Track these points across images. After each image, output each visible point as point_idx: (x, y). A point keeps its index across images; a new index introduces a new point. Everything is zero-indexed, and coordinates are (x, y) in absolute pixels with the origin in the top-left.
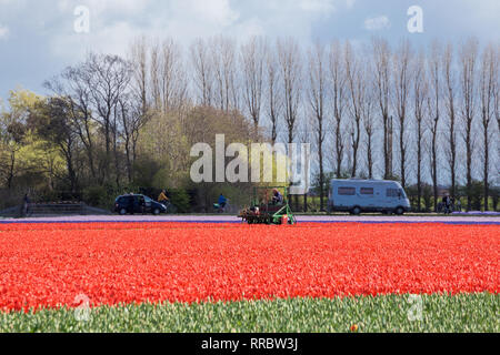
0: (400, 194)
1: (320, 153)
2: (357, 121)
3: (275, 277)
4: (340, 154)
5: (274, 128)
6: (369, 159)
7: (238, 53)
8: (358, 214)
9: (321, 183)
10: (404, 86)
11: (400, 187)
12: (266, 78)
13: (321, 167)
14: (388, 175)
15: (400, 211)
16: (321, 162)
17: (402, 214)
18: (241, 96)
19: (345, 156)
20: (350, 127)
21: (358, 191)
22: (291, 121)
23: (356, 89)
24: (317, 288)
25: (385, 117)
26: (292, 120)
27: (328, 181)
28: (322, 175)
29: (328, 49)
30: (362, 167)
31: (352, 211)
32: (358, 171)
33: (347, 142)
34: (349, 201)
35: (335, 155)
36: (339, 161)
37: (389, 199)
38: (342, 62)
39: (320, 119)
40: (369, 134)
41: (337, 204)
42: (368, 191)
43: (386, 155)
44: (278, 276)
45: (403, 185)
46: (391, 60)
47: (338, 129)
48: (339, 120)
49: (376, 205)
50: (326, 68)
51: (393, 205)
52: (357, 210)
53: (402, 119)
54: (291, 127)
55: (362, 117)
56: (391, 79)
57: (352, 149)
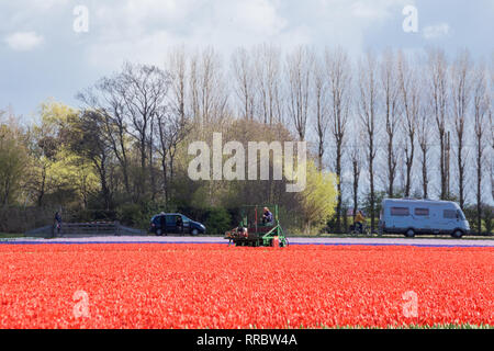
0: (458, 216)
1: (371, 171)
2: (411, 136)
3: (322, 303)
4: (392, 172)
5: (321, 142)
6: (425, 177)
7: (283, 62)
8: (412, 237)
9: (372, 203)
10: (462, 100)
11: (459, 208)
12: (312, 89)
13: (372, 186)
14: (444, 195)
15: (458, 233)
16: (372, 180)
17: (460, 237)
18: (286, 108)
19: (398, 174)
20: (404, 143)
21: (412, 212)
22: (339, 136)
23: (410, 103)
24: (368, 316)
25: (442, 132)
26: (341, 135)
27: (379, 201)
28: (372, 194)
29: (380, 59)
30: (416, 185)
31: (406, 233)
32: (412, 191)
33: (400, 159)
34: (403, 223)
35: (387, 172)
36: (391, 179)
37: (447, 220)
38: (396, 73)
39: (371, 134)
40: (424, 151)
41: (388, 225)
42: (423, 211)
43: (442, 173)
44: (326, 304)
45: (462, 207)
46: (448, 71)
47: (390, 145)
48: (391, 136)
49: (433, 227)
50: (378, 79)
51: (451, 227)
52: (411, 232)
53: (460, 135)
54: (339, 142)
55: (416, 132)
56: (448, 91)
57: (406, 167)
